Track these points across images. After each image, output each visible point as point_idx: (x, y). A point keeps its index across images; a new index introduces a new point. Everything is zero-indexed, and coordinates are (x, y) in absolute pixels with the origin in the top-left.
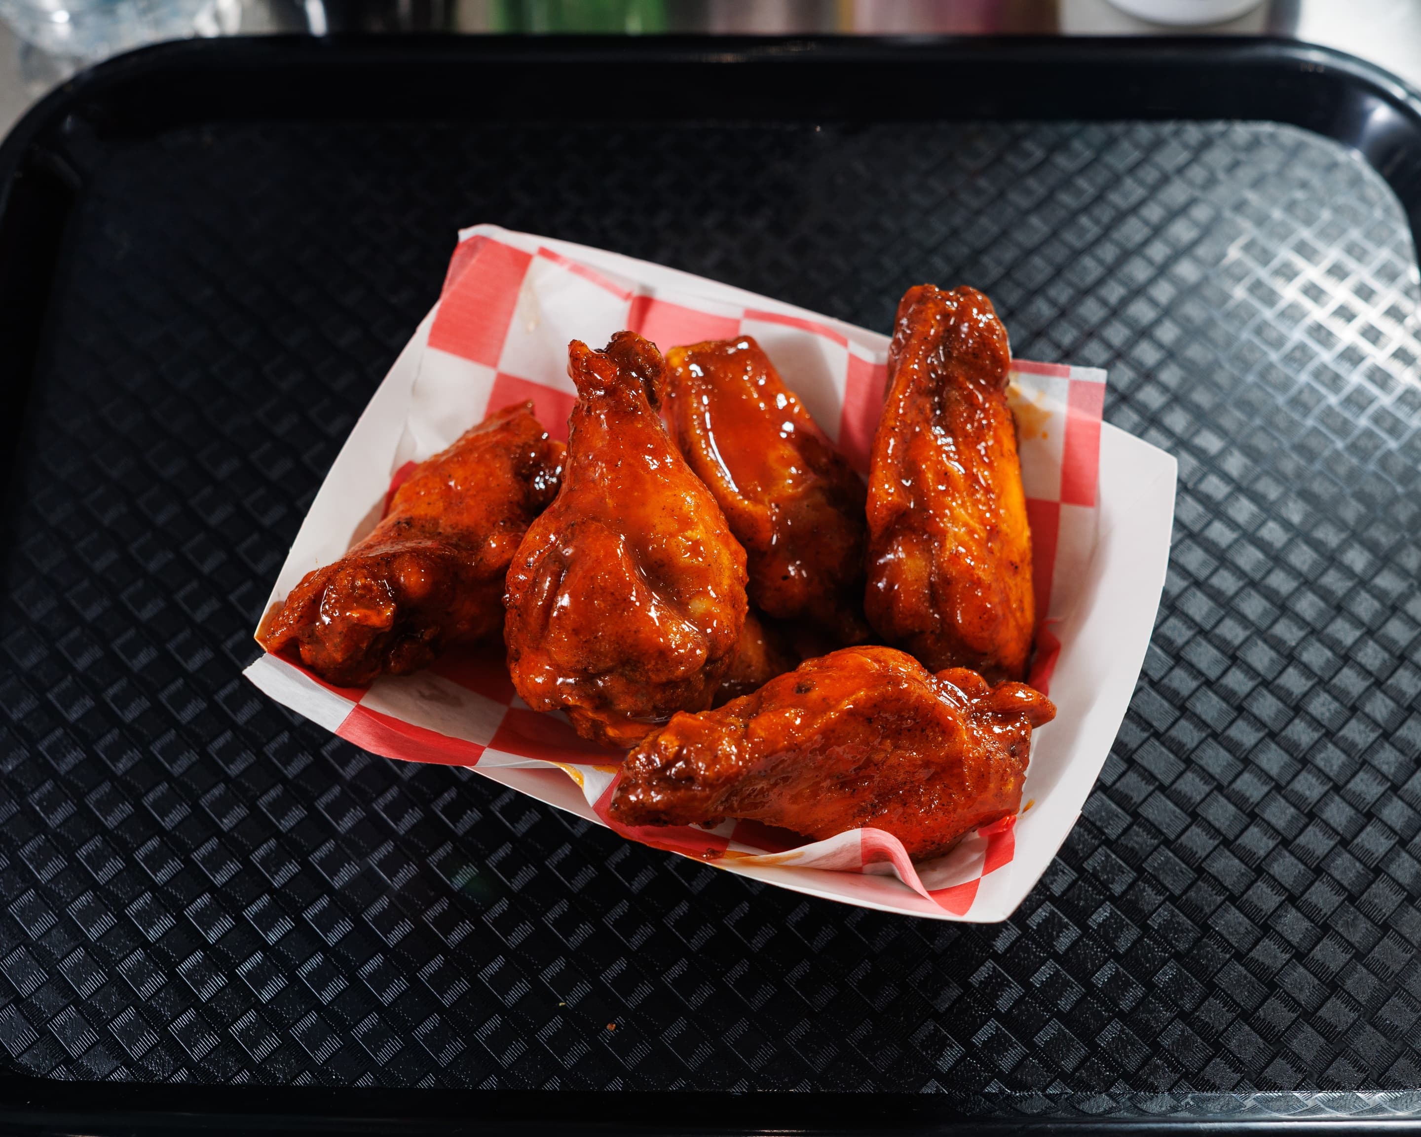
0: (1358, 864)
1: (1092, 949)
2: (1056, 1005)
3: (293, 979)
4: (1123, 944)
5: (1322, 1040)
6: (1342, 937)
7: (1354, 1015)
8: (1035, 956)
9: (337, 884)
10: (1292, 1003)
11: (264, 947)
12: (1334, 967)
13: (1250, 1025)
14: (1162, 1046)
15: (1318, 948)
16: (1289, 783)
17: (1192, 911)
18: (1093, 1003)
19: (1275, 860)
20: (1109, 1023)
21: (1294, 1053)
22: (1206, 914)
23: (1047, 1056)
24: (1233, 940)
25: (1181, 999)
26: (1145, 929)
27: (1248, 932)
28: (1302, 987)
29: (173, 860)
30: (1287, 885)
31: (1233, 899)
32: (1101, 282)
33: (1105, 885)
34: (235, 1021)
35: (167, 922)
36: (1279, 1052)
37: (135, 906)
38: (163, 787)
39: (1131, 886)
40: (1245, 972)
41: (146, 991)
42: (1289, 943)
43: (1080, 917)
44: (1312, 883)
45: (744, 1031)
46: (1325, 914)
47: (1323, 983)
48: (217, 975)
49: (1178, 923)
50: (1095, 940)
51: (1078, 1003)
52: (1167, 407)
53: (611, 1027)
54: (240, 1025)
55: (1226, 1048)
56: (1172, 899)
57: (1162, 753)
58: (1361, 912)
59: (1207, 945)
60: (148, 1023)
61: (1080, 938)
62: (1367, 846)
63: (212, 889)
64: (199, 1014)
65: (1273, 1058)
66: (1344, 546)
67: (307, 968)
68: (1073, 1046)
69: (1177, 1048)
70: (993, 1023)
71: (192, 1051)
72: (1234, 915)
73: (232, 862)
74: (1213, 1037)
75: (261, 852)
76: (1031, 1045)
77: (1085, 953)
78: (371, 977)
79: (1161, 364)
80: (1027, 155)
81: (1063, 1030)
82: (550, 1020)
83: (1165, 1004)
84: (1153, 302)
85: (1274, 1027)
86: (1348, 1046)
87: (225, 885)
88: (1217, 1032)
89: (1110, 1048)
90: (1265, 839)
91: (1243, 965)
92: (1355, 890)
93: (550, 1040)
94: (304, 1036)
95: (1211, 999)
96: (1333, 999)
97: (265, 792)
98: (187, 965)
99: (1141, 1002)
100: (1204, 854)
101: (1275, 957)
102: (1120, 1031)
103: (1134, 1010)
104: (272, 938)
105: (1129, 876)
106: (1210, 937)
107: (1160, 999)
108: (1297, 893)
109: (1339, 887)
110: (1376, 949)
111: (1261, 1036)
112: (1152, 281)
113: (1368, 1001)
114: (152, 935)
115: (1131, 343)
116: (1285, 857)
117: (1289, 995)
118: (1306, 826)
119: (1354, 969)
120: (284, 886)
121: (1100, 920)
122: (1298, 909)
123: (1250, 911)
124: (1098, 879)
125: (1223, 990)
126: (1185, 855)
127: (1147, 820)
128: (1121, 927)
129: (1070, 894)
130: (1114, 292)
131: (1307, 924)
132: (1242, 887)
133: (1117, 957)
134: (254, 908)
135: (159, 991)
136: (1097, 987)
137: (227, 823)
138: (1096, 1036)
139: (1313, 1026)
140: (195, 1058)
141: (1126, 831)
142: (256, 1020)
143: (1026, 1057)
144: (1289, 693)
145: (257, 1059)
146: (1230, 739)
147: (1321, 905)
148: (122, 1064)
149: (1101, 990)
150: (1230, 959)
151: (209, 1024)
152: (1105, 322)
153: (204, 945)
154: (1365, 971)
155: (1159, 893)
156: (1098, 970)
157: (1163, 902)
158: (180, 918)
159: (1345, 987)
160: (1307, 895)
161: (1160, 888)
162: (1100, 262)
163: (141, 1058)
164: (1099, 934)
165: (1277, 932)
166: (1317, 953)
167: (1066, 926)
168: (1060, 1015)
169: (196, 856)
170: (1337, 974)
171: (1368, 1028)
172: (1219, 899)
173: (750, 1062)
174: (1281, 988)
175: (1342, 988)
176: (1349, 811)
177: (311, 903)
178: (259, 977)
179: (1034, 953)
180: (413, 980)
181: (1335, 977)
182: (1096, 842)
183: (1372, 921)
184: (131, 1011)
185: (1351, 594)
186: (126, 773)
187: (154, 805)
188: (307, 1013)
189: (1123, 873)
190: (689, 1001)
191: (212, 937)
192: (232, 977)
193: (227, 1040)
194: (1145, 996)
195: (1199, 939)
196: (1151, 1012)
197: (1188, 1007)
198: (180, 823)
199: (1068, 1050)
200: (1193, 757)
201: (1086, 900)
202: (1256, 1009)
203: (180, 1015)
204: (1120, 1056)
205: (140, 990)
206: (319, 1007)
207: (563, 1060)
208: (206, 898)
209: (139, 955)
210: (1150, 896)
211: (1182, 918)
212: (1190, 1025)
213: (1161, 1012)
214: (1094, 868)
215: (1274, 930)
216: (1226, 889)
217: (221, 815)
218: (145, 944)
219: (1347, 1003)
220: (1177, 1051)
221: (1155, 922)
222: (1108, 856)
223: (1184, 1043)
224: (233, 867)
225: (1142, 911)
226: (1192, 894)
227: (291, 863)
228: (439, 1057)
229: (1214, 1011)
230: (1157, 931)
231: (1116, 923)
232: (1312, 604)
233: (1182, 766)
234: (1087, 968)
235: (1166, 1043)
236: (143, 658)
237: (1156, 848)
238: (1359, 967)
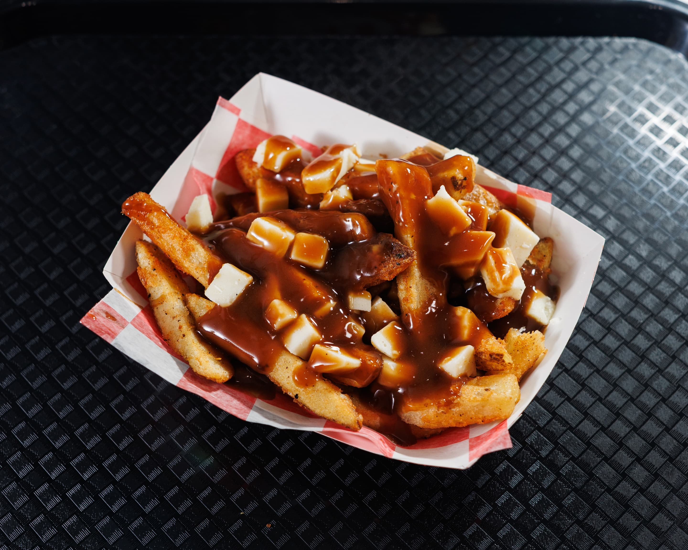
0: (674, 441)
1: (530, 486)
2: (509, 516)
3: (97, 498)
4: (546, 484)
5: (654, 536)
6: (665, 480)
7: (671, 523)
8: (499, 489)
9: (121, 447)
10: (637, 516)
11: (82, 481)
12: (661, 497)
13: (615, 527)
14: (567, 538)
15: (652, 486)
16: (638, 397)
17: (584, 465)
18: (530, 515)
19: (630, 438)
20: (538, 526)
21: (638, 543)
22: (591, 467)
23: (504, 543)
24: (606, 482)
25: (578, 513)
26: (559, 475)
27: (614, 477)
28: (643, 507)
29: (33, 434)
30: (636, 452)
31: (606, 459)
32: (540, 124)
33: (537, 451)
34: (65, 521)
35: (29, 467)
36: (630, 542)
37: (12, 459)
38: (28, 395)
39: (551, 452)
40: (612, 499)
41: (17, 504)
42: (636, 483)
43: (523, 469)
44: (649, 451)
45: (340, 528)
46: (657, 468)
47: (655, 505)
48: (56, 496)
49: (576, 472)
50: (531, 481)
51: (521, 515)
52: (575, 192)
53: (269, 526)
54: (68, 523)
55: (601, 540)
56: (573, 459)
57: (569, 380)
58: (676, 467)
59: (592, 484)
60: (19, 522)
61: (523, 480)
62: (680, 431)
63: (54, 450)
64: (46, 517)
65: (627, 545)
66: (670, 269)
67: (105, 493)
68: (518, 538)
69: (575, 540)
70: (475, 525)
71: (42, 537)
72: (607, 468)
73: (64, 435)
74: (594, 534)
75: (80, 430)
76: (496, 538)
77: (526, 488)
78: (139, 498)
79: (572, 169)
80: (501, 55)
81: (513, 530)
82: (236, 522)
83: (569, 516)
84: (568, 136)
85: (628, 528)
86: (667, 539)
87: (60, 448)
88: (596, 531)
89: (539, 539)
90: (624, 427)
91: (611, 495)
92: (672, 455)
93: (236, 533)
94: (103, 529)
95: (594, 513)
96: (660, 514)
97: (83, 398)
98: (40, 490)
99: (556, 515)
100: (591, 435)
101: (629, 490)
102: (544, 530)
103: (551, 519)
104: (86, 476)
105: (550, 447)
106: (594, 480)
107: (566, 513)
108: (641, 456)
109: (664, 453)
110: (684, 487)
111: (621, 534)
112: (568, 124)
113: (679, 515)
114: (21, 475)
115: (556, 158)
116: (635, 437)
117: (636, 512)
118: (647, 420)
119: (672, 498)
120: (92, 448)
121: (534, 470)
122: (642, 465)
123: (615, 466)
124: (533, 448)
125: (600, 509)
126: (581, 435)
127: (560, 416)
128: (545, 474)
129: (518, 456)
130: (547, 130)
131: (646, 473)
132: (611, 453)
133: (543, 490)
134: (76, 460)
135: (24, 505)
136: (532, 506)
137: (62, 415)
138: (531, 533)
139: (649, 528)
140: (44, 541)
141: (548, 422)
142: (77, 520)
143: (493, 544)
144: (639, 348)
145: (77, 542)
146: (606, 373)
147: (654, 463)
148: (4, 544)
149: (534, 508)
150: (604, 492)
151: (52, 523)
152: (542, 146)
153: (49, 480)
154: (677, 499)
155: (566, 456)
156: (533, 497)
157: (569, 461)
158: (36, 465)
159: (667, 508)
160: (646, 458)
161: (567, 453)
162: (540, 113)
163: (14, 541)
164: (533, 478)
165: (630, 478)
166: (652, 489)
167: (516, 473)
168: (511, 521)
169: (45, 432)
170: (662, 500)
171: (679, 529)
172: (599, 459)
173: (343, 545)
174: (632, 507)
175: (665, 508)
176: (670, 413)
177: (107, 458)
178: (79, 498)
179: (498, 488)
180: (162, 500)
181: (661, 502)
182: (533, 428)
183: (682, 472)
184: (10, 515)
185: (673, 295)
186: (8, 387)
187: (23, 404)
188: (104, 517)
189: (547, 445)
190: (310, 512)
191: (53, 476)
192: (64, 497)
193: (61, 531)
194: (558, 512)
195: (587, 481)
196: (561, 520)
197: (581, 517)
198: (37, 414)
199: (516, 540)
200: (586, 382)
201: (526, 460)
202: (618, 519)
203: (35, 518)
204: (544, 544)
205: (14, 504)
206: (111, 514)
207: (242, 543)
208: (50, 455)
209: (14, 485)
210: (561, 457)
211: (579, 469)
212: (582, 527)
213: (566, 520)
214: (532, 442)
215: (629, 476)
216: (603, 454)
217: (59, 410)
218: (18, 480)
219: (668, 516)
220: (575, 541)
221: (564, 471)
222: (539, 436)
223: (579, 536)
224: (65, 438)
225: (557, 465)
226: (584, 456)
227: (96, 436)
228: (175, 541)
229: (595, 520)
230: (565, 476)
231: (543, 472)
232: (652, 300)
233: (580, 387)
234: (527, 496)
235: (569, 537)
236: (17, 325)
237: (565, 432)
238: (674, 496)
